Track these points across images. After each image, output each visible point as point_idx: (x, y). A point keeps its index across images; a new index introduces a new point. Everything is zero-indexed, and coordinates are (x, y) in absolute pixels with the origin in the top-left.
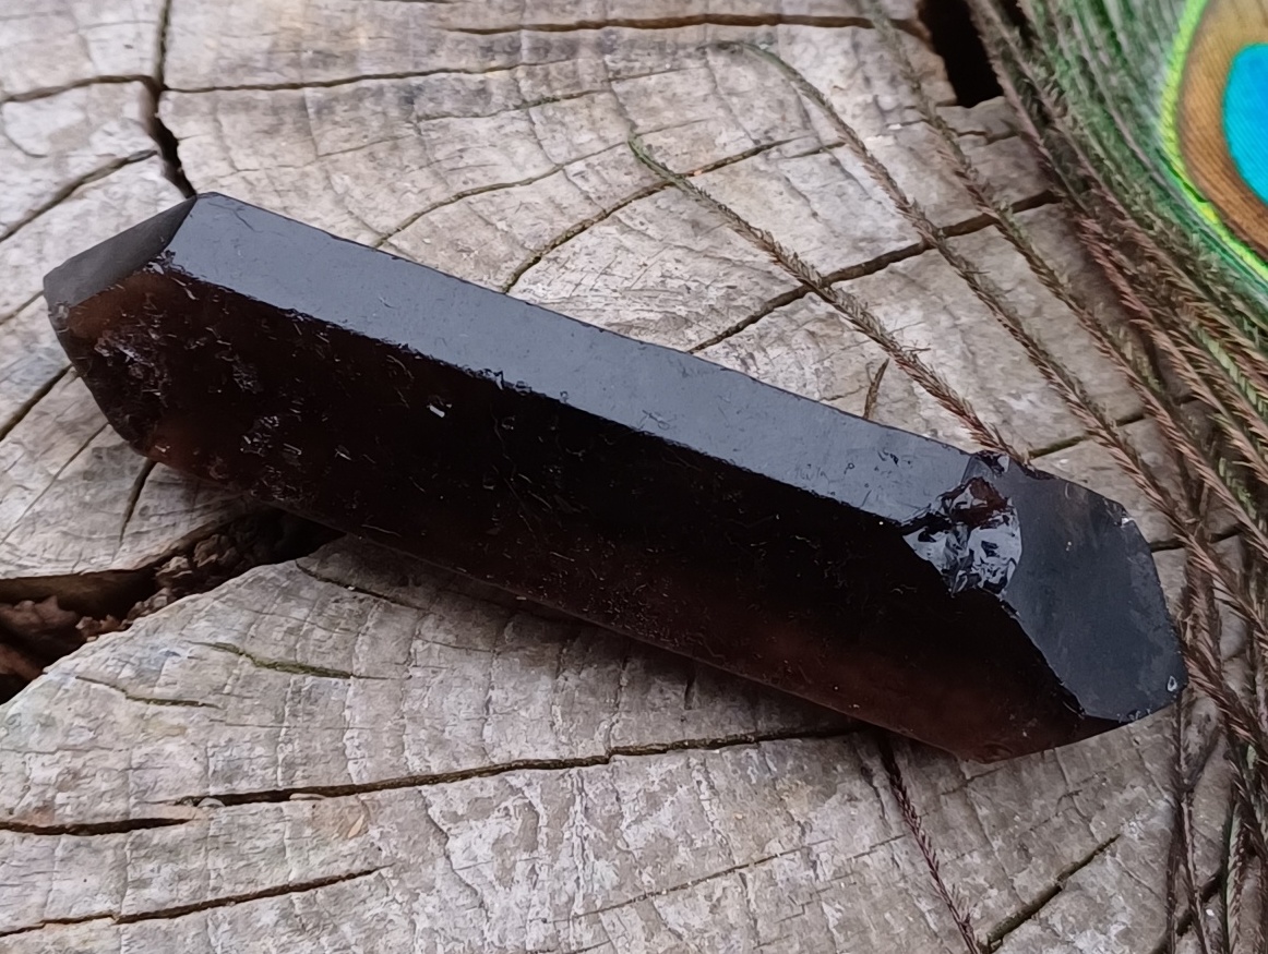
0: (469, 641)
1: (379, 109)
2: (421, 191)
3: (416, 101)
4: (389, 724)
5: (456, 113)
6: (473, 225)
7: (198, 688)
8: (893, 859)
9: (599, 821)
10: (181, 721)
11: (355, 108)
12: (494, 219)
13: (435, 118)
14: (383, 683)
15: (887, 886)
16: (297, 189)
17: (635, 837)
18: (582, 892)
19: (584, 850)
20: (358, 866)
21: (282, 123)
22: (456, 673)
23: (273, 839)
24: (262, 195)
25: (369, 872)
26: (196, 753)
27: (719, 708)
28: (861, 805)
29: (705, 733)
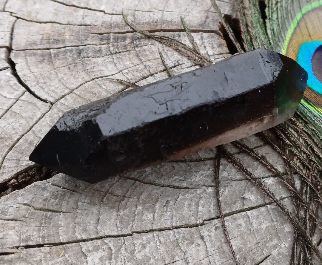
0: (94, 202)
1: (71, 55)
2: (82, 78)
3: (81, 53)
4: (72, 225)
5: (92, 56)
6: (96, 87)
7: (19, 216)
8: (209, 261)
9: (129, 252)
10: (14, 225)
11: (64, 55)
12: (102, 85)
13: (87, 58)
14: (70, 214)
16: (48, 77)
17: (139, 256)
19: (124, 260)
21: (44, 59)
22: (90, 211)
23: (38, 258)
24: (39, 79)
26: (18, 234)
27: (162, 220)
28: (201, 247)
29: (159, 227)
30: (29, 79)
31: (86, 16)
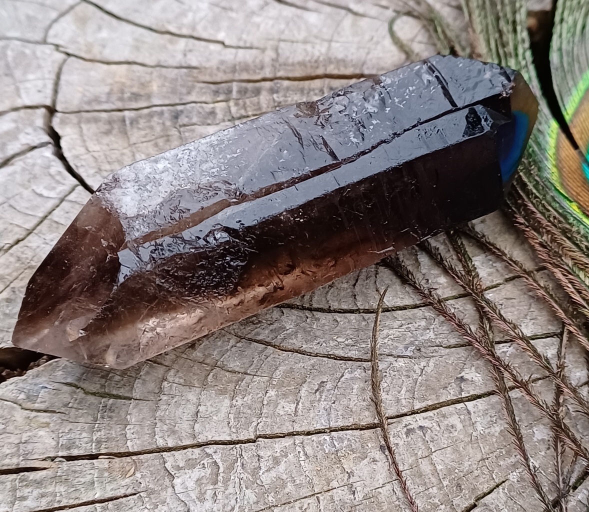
0: (190, 382)
1: (161, 121)
3: (179, 117)
5: (199, 123)
7: (56, 404)
8: (393, 490)
9: (249, 471)
10: (48, 420)
11: (149, 121)
13: (188, 126)
14: (148, 402)
15: (390, 503)
16: (118, 161)
17: (266, 478)
18: (238, 505)
19: (240, 484)
20: (130, 491)
21: (113, 128)
22: (183, 398)
23: (89, 477)
24: (101, 164)
25: (135, 494)
26: (54, 436)
27: (311, 415)
28: (379, 464)
29: (305, 428)
30: (84, 163)
31: (190, 51)
